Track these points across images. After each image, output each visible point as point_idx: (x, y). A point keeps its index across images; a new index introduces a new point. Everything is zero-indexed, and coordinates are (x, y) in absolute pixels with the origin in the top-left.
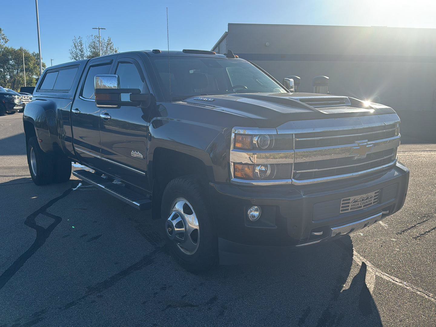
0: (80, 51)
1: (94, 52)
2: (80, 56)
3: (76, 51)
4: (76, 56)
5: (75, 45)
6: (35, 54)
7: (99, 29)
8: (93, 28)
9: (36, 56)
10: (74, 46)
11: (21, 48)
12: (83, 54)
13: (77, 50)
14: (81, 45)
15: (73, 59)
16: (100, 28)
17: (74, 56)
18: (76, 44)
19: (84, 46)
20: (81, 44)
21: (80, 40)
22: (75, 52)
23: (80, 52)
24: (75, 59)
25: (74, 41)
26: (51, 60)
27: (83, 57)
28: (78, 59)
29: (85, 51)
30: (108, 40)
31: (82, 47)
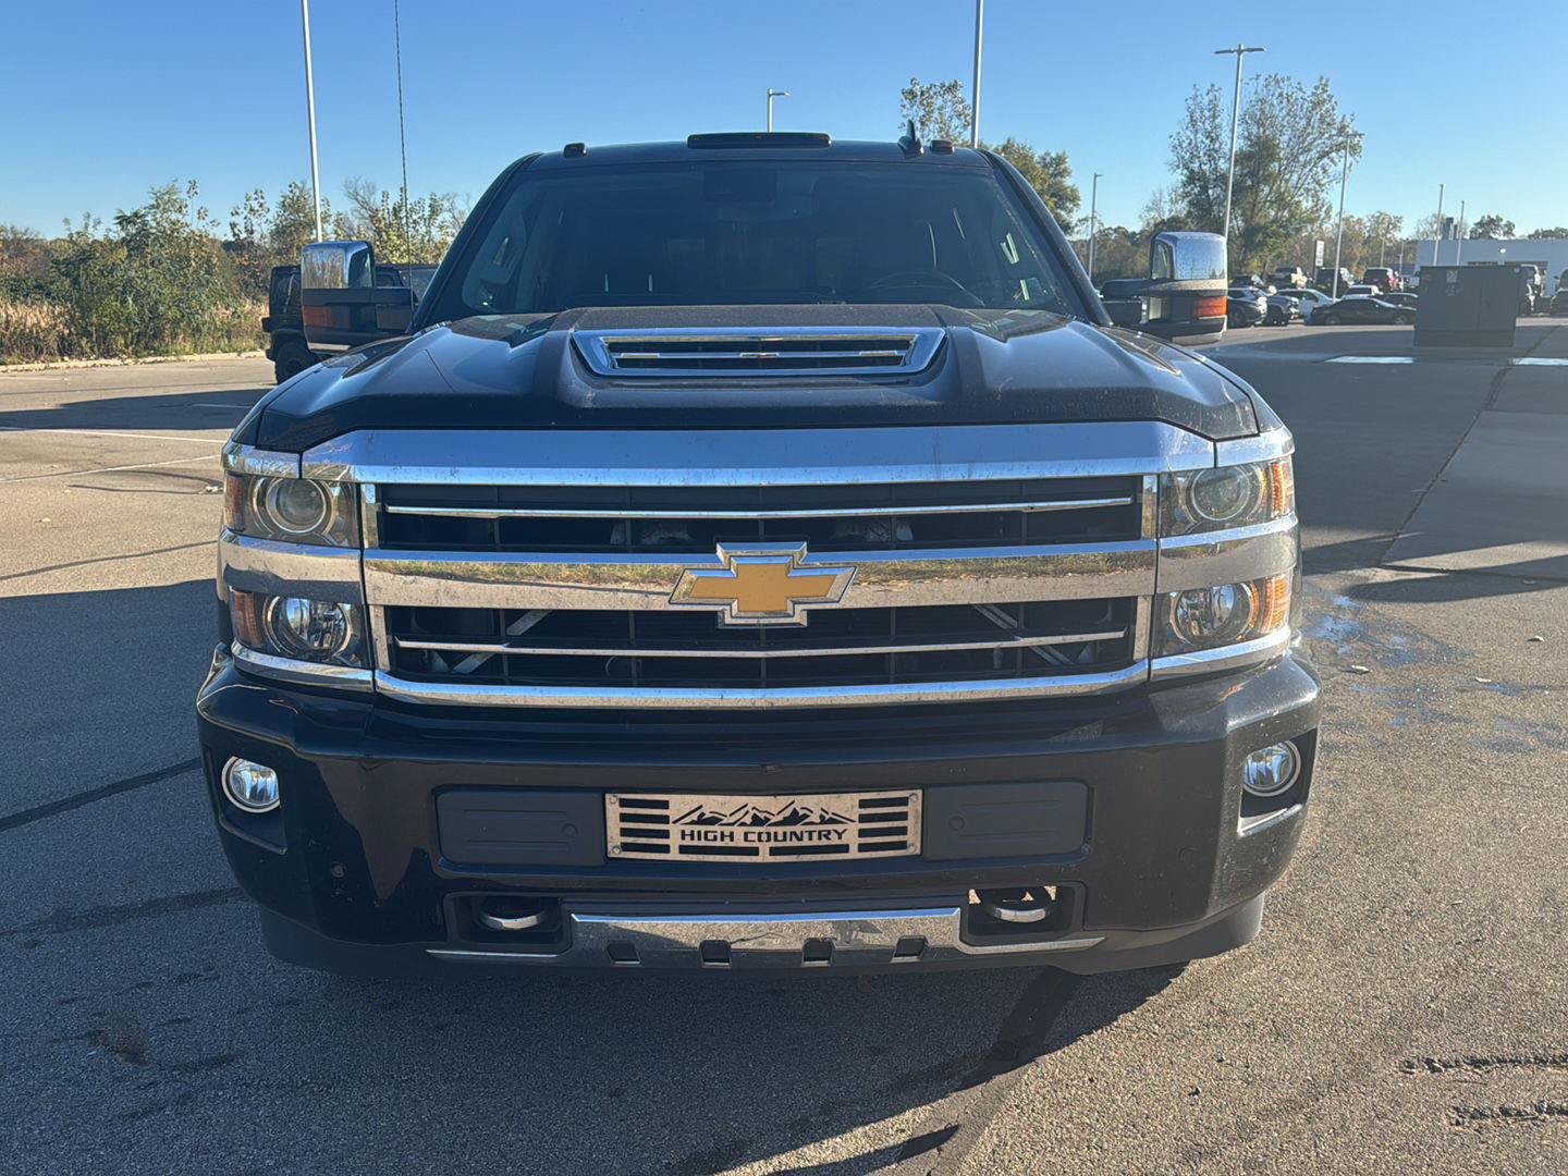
0: (1207, 138)
1: (1259, 138)
2: (1205, 154)
3: (1192, 137)
4: (1193, 156)
5: (1192, 117)
6: (1048, 160)
7: (1240, 52)
8: (1217, 53)
9: (1051, 165)
10: (1188, 119)
11: (1008, 141)
12: (1217, 145)
13: (1199, 135)
14: (1214, 117)
15: (1178, 167)
16: (1242, 48)
17: (1183, 158)
18: (1197, 115)
19: (1224, 120)
20: (1214, 114)
21: (1211, 96)
22: (1190, 144)
23: (1208, 142)
24: (1187, 169)
25: (1190, 102)
26: (1096, 176)
27: (1214, 159)
28: (1195, 166)
29: (1225, 136)
30: (1316, 88)
31: (1217, 121)
